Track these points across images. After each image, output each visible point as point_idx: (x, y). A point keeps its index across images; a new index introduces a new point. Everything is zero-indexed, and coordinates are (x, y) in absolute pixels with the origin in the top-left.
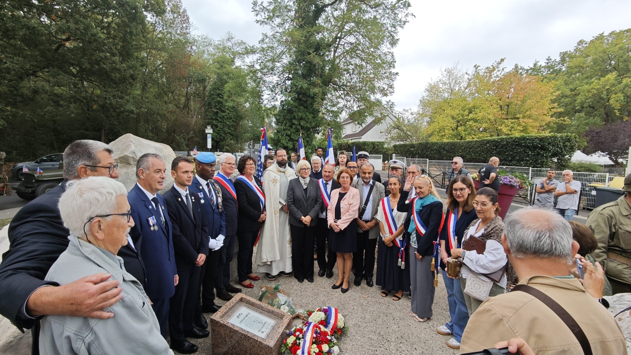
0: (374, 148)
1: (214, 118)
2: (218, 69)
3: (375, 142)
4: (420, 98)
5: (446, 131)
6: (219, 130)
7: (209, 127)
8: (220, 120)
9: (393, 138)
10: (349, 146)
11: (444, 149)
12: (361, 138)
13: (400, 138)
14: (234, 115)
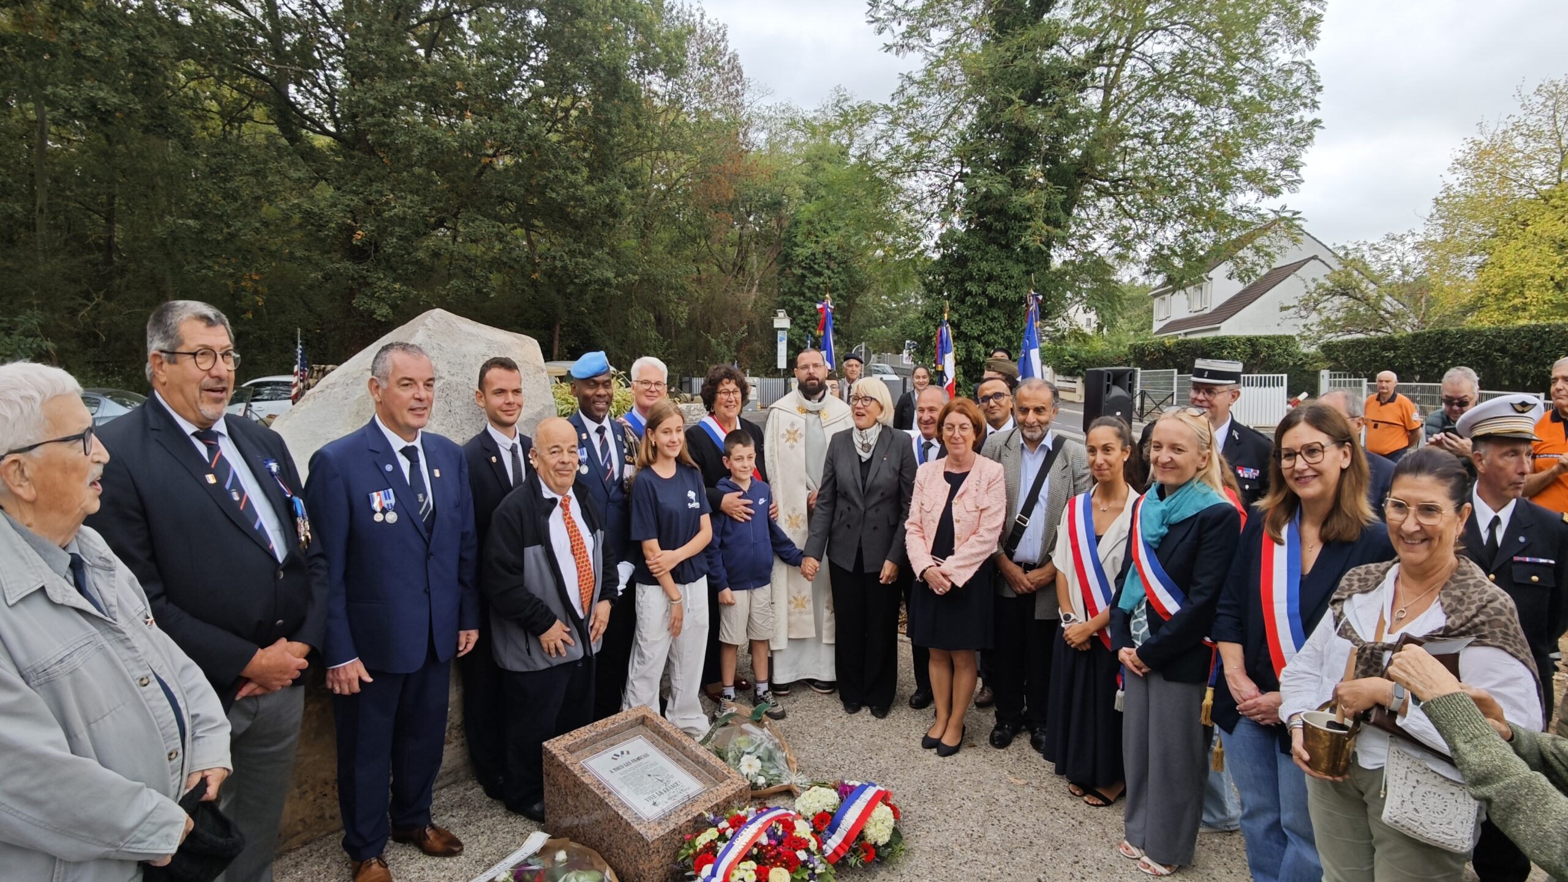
0: (1255, 354)
1: (796, 290)
2: (807, 175)
3: (1257, 338)
4: (1437, 192)
5: (1527, 293)
6: (806, 321)
7: (782, 314)
8: (809, 294)
9: (1329, 325)
10: (1167, 351)
11: (1503, 350)
12: (1218, 328)
13: (1351, 321)
14: (842, 281)
